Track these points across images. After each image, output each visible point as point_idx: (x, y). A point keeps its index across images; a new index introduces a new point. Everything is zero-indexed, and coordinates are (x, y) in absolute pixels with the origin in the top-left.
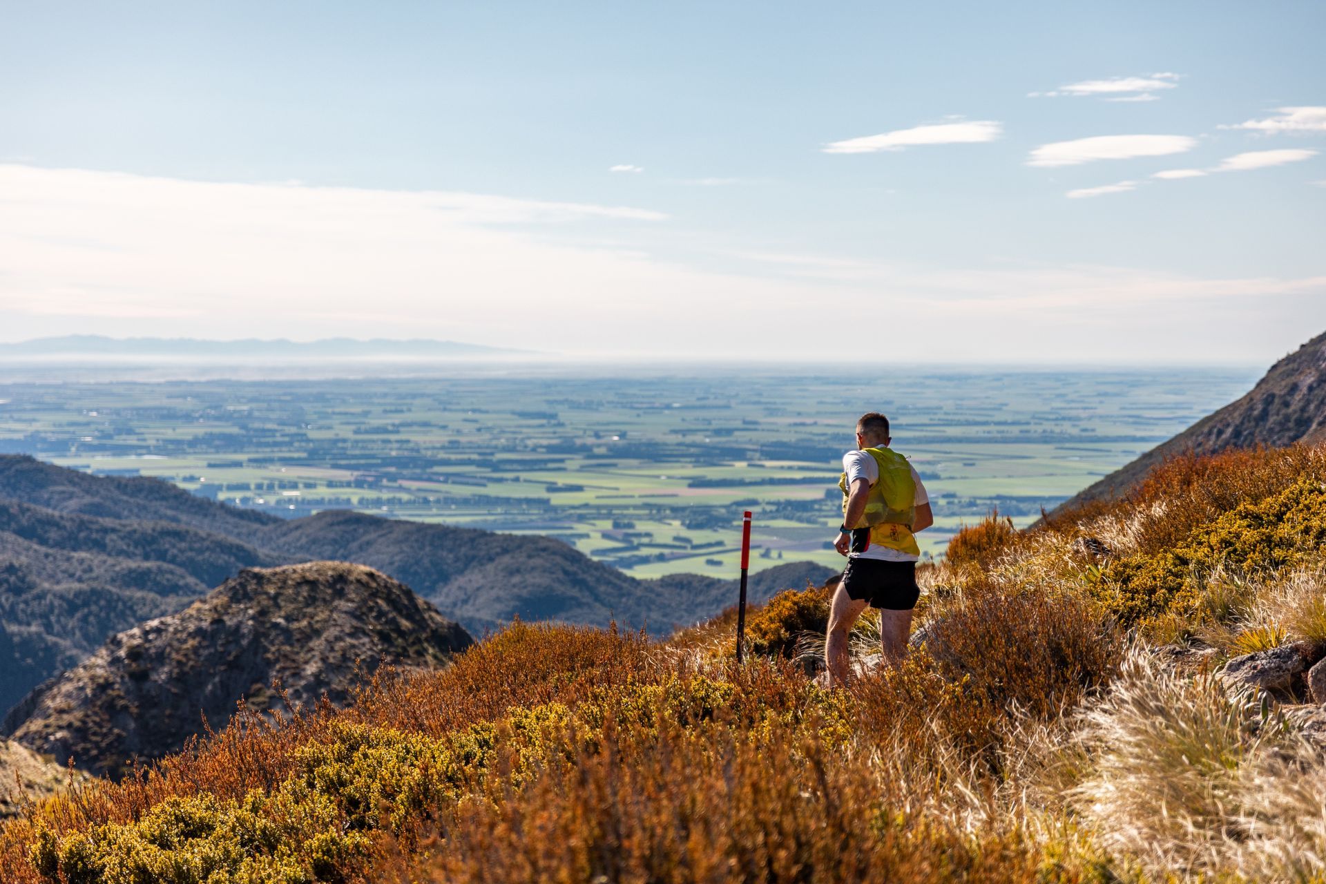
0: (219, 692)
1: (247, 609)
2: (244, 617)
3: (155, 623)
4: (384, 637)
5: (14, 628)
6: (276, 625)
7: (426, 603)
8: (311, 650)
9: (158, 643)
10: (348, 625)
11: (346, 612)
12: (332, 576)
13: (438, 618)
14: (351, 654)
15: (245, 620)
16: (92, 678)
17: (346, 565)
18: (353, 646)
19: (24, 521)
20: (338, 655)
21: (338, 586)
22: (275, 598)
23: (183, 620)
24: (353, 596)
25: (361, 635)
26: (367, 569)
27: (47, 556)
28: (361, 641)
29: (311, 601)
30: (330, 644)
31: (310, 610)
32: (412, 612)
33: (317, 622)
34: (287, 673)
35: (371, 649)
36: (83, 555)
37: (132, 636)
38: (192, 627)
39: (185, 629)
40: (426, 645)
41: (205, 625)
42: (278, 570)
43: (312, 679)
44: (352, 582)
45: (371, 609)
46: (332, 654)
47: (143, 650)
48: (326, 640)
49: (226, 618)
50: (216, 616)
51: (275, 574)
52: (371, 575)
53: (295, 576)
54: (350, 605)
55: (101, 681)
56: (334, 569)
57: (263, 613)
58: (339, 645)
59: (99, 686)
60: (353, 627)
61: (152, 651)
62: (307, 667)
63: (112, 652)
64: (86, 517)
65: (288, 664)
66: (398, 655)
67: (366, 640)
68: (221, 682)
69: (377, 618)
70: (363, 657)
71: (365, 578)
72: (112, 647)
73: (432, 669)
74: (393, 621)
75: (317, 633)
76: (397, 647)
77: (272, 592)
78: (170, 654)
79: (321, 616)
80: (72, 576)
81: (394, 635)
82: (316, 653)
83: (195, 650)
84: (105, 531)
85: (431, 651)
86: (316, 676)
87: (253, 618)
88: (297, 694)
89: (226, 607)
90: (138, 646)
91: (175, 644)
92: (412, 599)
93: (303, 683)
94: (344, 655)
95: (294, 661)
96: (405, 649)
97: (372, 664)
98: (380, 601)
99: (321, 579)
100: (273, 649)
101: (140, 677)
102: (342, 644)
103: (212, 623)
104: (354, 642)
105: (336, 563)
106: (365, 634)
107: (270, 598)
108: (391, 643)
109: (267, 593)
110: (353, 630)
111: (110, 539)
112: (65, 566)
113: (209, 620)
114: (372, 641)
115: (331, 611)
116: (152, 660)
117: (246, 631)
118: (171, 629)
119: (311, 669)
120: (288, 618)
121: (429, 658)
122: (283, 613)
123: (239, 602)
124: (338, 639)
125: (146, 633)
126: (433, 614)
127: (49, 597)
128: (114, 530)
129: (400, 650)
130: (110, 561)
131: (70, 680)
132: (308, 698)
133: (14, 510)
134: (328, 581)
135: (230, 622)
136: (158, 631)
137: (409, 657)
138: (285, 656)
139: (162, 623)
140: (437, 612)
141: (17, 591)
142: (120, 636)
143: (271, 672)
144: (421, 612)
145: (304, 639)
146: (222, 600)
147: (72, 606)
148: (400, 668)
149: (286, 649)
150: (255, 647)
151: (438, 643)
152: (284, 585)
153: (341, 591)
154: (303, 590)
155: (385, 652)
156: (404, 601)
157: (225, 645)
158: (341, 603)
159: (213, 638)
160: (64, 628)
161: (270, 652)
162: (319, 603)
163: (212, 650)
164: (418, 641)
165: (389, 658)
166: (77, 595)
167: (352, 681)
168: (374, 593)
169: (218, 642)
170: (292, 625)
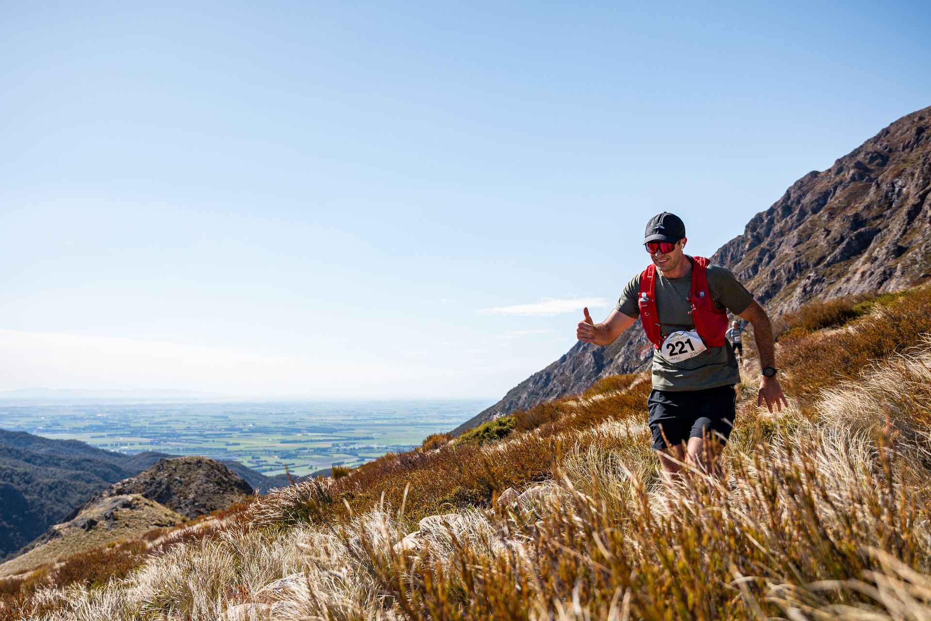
1: (164, 474)
2: (163, 476)
3: (127, 480)
4: (219, 484)
5: (27, 497)
6: (176, 480)
8: (190, 489)
9: (129, 488)
10: (204, 480)
11: (203, 475)
12: (196, 460)
13: (237, 477)
14: (206, 490)
15: (163, 478)
19: (27, 456)
20: (201, 491)
21: (199, 464)
22: (175, 469)
23: (138, 479)
24: (205, 468)
25: (209, 483)
26: (209, 459)
27: (37, 469)
28: (210, 485)
29: (190, 469)
30: (198, 486)
31: (189, 474)
32: (226, 474)
33: (192, 478)
34: (182, 498)
35: (214, 489)
36: (52, 469)
37: (118, 485)
38: (142, 481)
39: (139, 482)
40: (234, 487)
41: (147, 480)
43: (192, 500)
44: (204, 463)
45: (212, 474)
46: (199, 491)
48: (196, 485)
49: (156, 477)
50: (152, 477)
51: (174, 460)
53: (182, 461)
56: (197, 458)
57: (170, 475)
58: (201, 487)
60: (206, 480)
64: (52, 454)
65: (182, 495)
66: (224, 491)
67: (212, 485)
69: (215, 477)
70: (211, 492)
71: (209, 462)
74: (221, 478)
75: (193, 482)
76: (224, 487)
77: (174, 467)
79: (193, 476)
80: (48, 477)
81: (221, 483)
82: (193, 490)
84: (60, 459)
85: (236, 489)
86: (194, 499)
87: (167, 477)
88: (186, 505)
89: (156, 473)
90: (120, 489)
91: (136, 488)
92: (226, 470)
93: (188, 501)
94: (203, 491)
95: (184, 493)
96: (227, 489)
97: (214, 493)
98: (215, 471)
99: (192, 461)
102: (203, 486)
103: (150, 480)
104: (207, 486)
106: (211, 482)
107: (173, 469)
108: (221, 486)
109: (171, 467)
111: (61, 462)
112: (45, 473)
113: (149, 478)
114: (214, 485)
115: (197, 474)
117: (164, 482)
118: (134, 482)
119: (191, 496)
120: (180, 477)
121: (236, 492)
122: (179, 475)
123: (160, 471)
124: (201, 484)
125: (124, 484)
126: (235, 476)
127: (41, 485)
128: (63, 459)
129: (224, 489)
130: (64, 471)
133: (22, 452)
134: (195, 462)
135: (158, 479)
136: (128, 483)
137: (228, 491)
138: (181, 492)
142: (113, 485)
143: (176, 498)
144: (230, 475)
145: (187, 485)
146: (154, 470)
147: (51, 489)
148: (225, 495)
149: (181, 489)
150: (168, 488)
151: (238, 487)
152: (178, 464)
153: (200, 466)
154: (186, 466)
155: (219, 489)
156: (224, 470)
157: (156, 488)
158: (201, 471)
159: (151, 485)
160: (47, 496)
161: (175, 489)
162: (192, 471)
163: (151, 490)
164: (231, 485)
165: (221, 492)
166: (52, 484)
167: (207, 501)
168: (213, 467)
169: (153, 486)
170: (183, 479)
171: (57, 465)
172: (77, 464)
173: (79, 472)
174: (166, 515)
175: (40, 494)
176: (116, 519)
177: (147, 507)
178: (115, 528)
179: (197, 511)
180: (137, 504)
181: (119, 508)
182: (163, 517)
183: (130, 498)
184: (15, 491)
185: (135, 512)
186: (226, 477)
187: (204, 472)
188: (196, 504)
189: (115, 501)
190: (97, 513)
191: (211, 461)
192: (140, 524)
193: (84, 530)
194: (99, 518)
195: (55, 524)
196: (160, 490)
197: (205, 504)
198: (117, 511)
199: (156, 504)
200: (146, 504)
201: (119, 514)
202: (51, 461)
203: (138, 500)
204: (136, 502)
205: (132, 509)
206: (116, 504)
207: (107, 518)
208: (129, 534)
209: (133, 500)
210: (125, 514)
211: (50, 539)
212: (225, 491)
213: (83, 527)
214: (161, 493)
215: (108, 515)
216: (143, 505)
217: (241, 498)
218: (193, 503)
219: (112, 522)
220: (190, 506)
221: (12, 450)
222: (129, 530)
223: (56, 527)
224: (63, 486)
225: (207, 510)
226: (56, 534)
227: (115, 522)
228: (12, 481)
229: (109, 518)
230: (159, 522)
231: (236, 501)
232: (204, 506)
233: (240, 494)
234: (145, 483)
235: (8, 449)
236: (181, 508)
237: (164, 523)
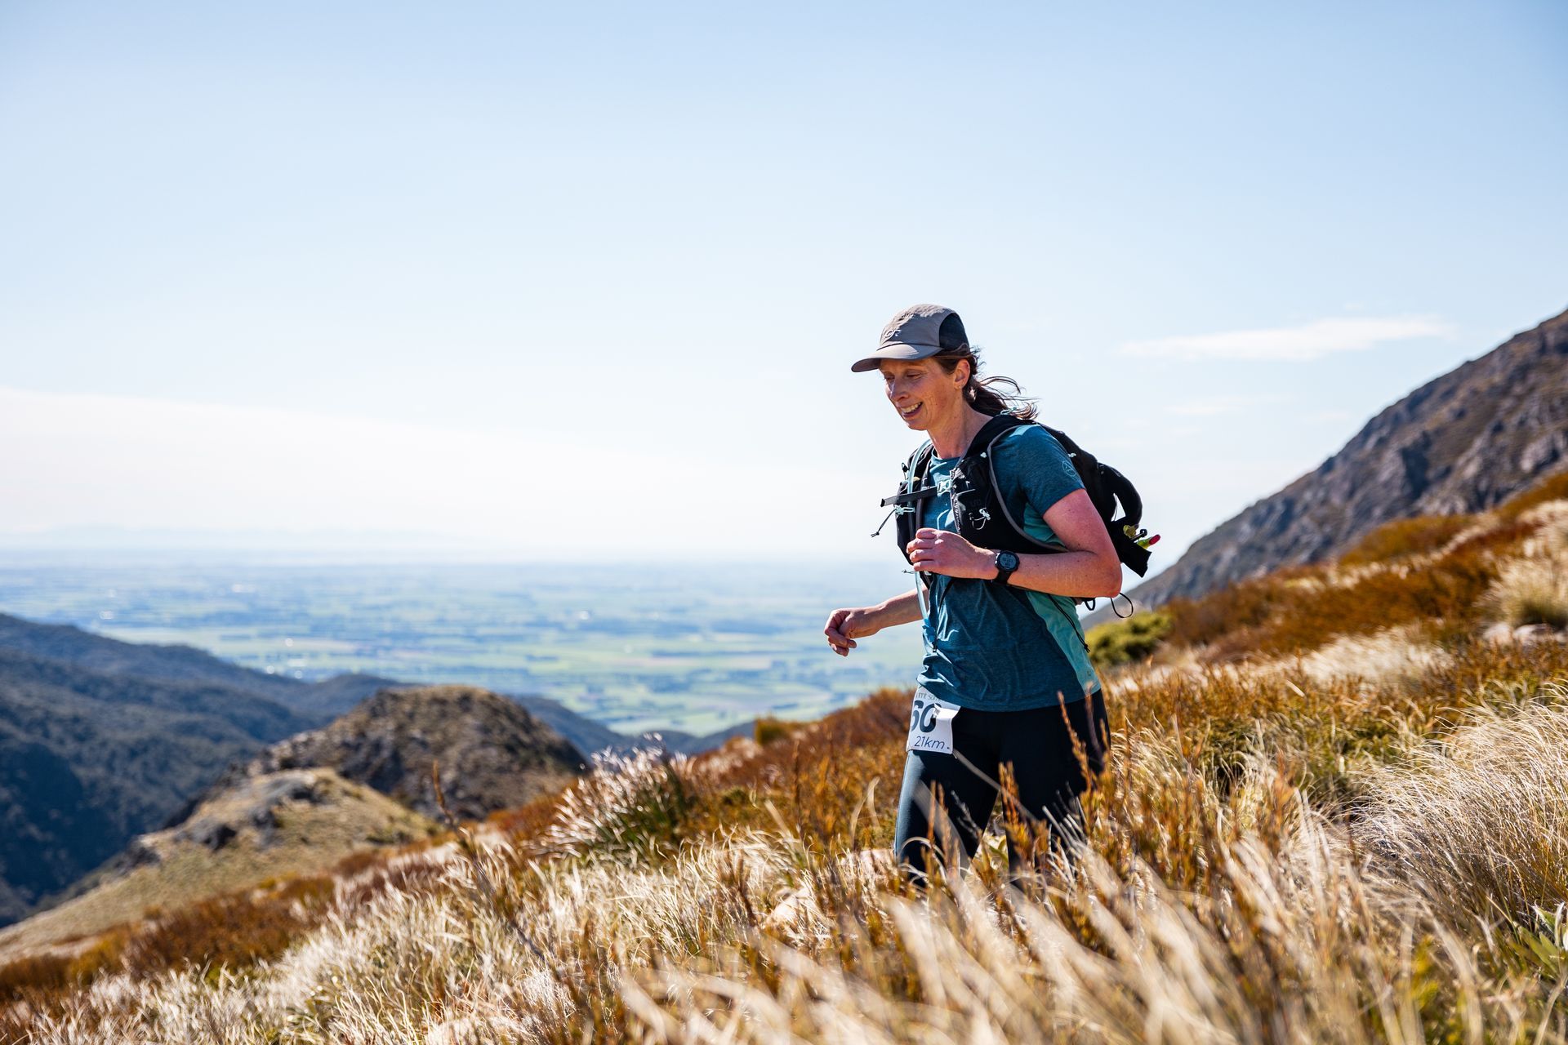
1: (385, 724)
2: (384, 730)
3: (303, 737)
4: (510, 749)
5: (81, 772)
6: (413, 739)
7: (540, 721)
8: (446, 759)
9: (307, 754)
10: (477, 739)
11: (474, 728)
12: (459, 696)
13: (551, 734)
14: (482, 763)
15: (385, 735)
18: (483, 757)
20: (471, 764)
21: (465, 704)
22: (411, 716)
23: (329, 735)
24: (478, 713)
25: (488, 747)
26: (487, 691)
27: (102, 709)
28: (490, 753)
29: (444, 715)
30: (464, 754)
31: (443, 725)
32: (528, 726)
33: (449, 735)
34: (427, 780)
35: (499, 760)
36: (136, 709)
37: (283, 749)
38: (337, 739)
39: (331, 742)
40: (544, 756)
41: (350, 738)
43: (450, 784)
44: (476, 701)
45: (495, 726)
46: (465, 763)
47: (293, 761)
48: (459, 751)
49: (367, 732)
50: (358, 731)
51: (409, 694)
53: (426, 696)
56: (460, 690)
57: (400, 728)
58: (471, 756)
60: (481, 740)
62: (445, 774)
63: (265, 763)
64: (134, 676)
65: (427, 772)
66: (523, 764)
67: (494, 751)
69: (501, 732)
70: (493, 767)
71: (487, 699)
72: (264, 758)
73: (552, 777)
74: (515, 737)
75: (451, 744)
76: (521, 757)
77: (408, 709)
79: (453, 730)
80: (126, 727)
81: (516, 747)
82: (451, 762)
84: (153, 688)
85: (549, 761)
86: (454, 782)
87: (392, 733)
88: (438, 797)
89: (368, 722)
91: (323, 755)
92: (527, 718)
94: (476, 765)
95: (432, 769)
96: (528, 760)
97: (501, 770)
98: (501, 719)
99: (449, 696)
100: (414, 758)
102: (474, 755)
103: (355, 737)
104: (484, 753)
106: (492, 746)
107: (406, 714)
108: (516, 755)
109: (403, 711)
110: (482, 743)
111: (155, 694)
112: (119, 718)
113: (353, 734)
114: (500, 752)
115: (461, 726)
117: (387, 744)
119: (449, 776)
120: (425, 731)
121: (549, 768)
122: (418, 728)
123: (377, 718)
124: (470, 750)
125: (296, 746)
126: (546, 732)
127: (111, 745)
128: (159, 688)
129: (525, 761)
130: (162, 714)
133: (68, 670)
134: (455, 699)
135: (373, 735)
136: (306, 744)
137: (532, 766)
138: (425, 765)
140: (549, 729)
142: (271, 748)
143: (413, 779)
144: (536, 728)
145: (439, 750)
146: (362, 717)
147: (133, 754)
148: (526, 776)
149: (424, 758)
150: (396, 757)
151: (554, 756)
152: (417, 703)
153: (468, 709)
154: (436, 708)
155: (511, 762)
156: (521, 718)
157: (369, 756)
158: (469, 720)
159: (356, 748)
160: (126, 771)
161: (411, 758)
162: (450, 719)
163: (357, 760)
164: (537, 753)
165: (516, 767)
166: (137, 743)
167: (485, 786)
168: (496, 712)
169: (362, 752)
170: (429, 739)
171: (146, 701)
174: (391, 819)
175: (110, 767)
176: (279, 826)
177: (348, 799)
178: (277, 845)
179: (461, 810)
180: (326, 792)
181: (286, 800)
182: (385, 824)
183: (309, 778)
184: (53, 757)
185: (323, 811)
186: (527, 733)
187: (478, 723)
188: (461, 794)
189: (278, 785)
190: (236, 811)
191: (492, 697)
192: (332, 837)
193: (206, 850)
194: (242, 823)
195: (144, 832)
196: (376, 762)
197: (481, 795)
198: (281, 806)
199: (368, 793)
200: (346, 793)
201: (284, 814)
202: (130, 691)
203: (327, 782)
204: (321, 788)
205: (315, 802)
206: (278, 791)
207: (258, 823)
208: (308, 861)
209: (316, 784)
210: (299, 813)
211: (134, 866)
212: (525, 765)
213: (207, 842)
214: (381, 768)
215: (261, 816)
216: (339, 794)
218: (452, 792)
219: (270, 831)
220: (445, 800)
221: (45, 664)
223: (147, 841)
224: (161, 749)
225: (483, 808)
226: (146, 857)
227: (278, 832)
228: (46, 735)
229: (264, 823)
230: (377, 836)
232: (478, 799)
233: (559, 775)
234: (345, 745)
235: (35, 664)
236: (425, 803)
237: (385, 836)
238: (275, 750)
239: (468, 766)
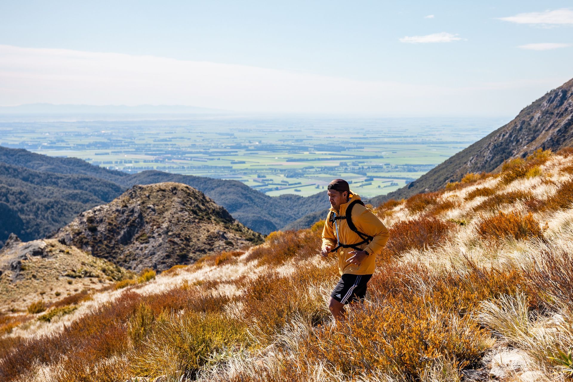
0: (127, 235)
1: (137, 201)
2: (135, 204)
3: (98, 207)
4: (195, 212)
5: (22, 217)
6: (149, 208)
7: (209, 199)
8: (164, 218)
9: (100, 215)
10: (179, 208)
11: (178, 202)
12: (171, 188)
13: (215, 205)
14: (181, 219)
15: (136, 206)
16: (73, 230)
17: (177, 184)
18: (182, 216)
19: (25, 174)
20: (176, 219)
21: (174, 192)
22: (148, 197)
23: (110, 206)
24: (180, 196)
25: (184, 211)
26: (185, 185)
27: (35, 188)
28: (185, 214)
29: (164, 196)
31: (163, 201)
32: (204, 201)
33: (167, 206)
34: (155, 227)
35: (189, 217)
36: (50, 188)
37: (89, 213)
38: (114, 209)
39: (111, 210)
40: (211, 215)
41: (119, 208)
42: (149, 185)
43: (166, 229)
44: (179, 191)
45: (188, 201)
46: (173, 219)
47: (93, 218)
48: (171, 214)
49: (128, 205)
50: (124, 204)
51: (148, 187)
52: (187, 187)
53: (156, 188)
54: (179, 199)
55: (77, 231)
56: (172, 185)
57: (143, 203)
58: (176, 216)
59: (76, 233)
60: (181, 208)
61: (98, 219)
62: (163, 224)
63: (81, 219)
64: (50, 173)
65: (155, 223)
67: (187, 213)
68: (127, 231)
69: (191, 204)
70: (186, 220)
71: (185, 189)
72: (80, 217)
73: (214, 225)
74: (197, 206)
75: (167, 210)
76: (199, 216)
77: (147, 194)
78: (105, 220)
79: (168, 204)
80: (45, 196)
81: (197, 211)
82: (167, 219)
83: (116, 218)
84: (58, 178)
85: (213, 218)
86: (167, 228)
87: (139, 205)
89: (128, 201)
90: (91, 217)
91: (107, 216)
92: (204, 198)
93: (162, 231)
94: (178, 219)
95: (157, 222)
96: (203, 217)
97: (189, 222)
98: (191, 198)
99: (167, 189)
100: (149, 217)
101: (93, 230)
102: (177, 215)
103: (122, 207)
104: (182, 214)
105: (173, 183)
106: (186, 211)
107: (146, 197)
108: (198, 215)
109: (145, 195)
110: (181, 210)
111: (59, 181)
112: (42, 192)
113: (121, 206)
114: (189, 214)
115: (172, 202)
116: (98, 222)
117: (137, 210)
118: (105, 210)
119: (165, 225)
120: (154, 205)
121: (213, 221)
122: (152, 203)
123: (133, 198)
124: (175, 213)
125: (95, 212)
126: (213, 203)
127: (37, 204)
128: (61, 178)
129: (200, 217)
130: (62, 190)
131: (63, 231)
132: (165, 237)
133: (20, 170)
134: (170, 190)
135: (130, 207)
136: (100, 210)
137: (204, 220)
138: (154, 220)
139: (101, 207)
140: (214, 202)
141: (23, 202)
142: (83, 213)
143: (148, 227)
144: (208, 202)
145: (161, 213)
146: (126, 198)
147: (47, 208)
148: (201, 225)
149: (154, 217)
150: (141, 216)
151: (215, 215)
152: (152, 191)
153: (176, 193)
154: (160, 193)
155: (195, 218)
156: (201, 198)
157: (128, 216)
158: (175, 198)
159: (123, 213)
160: (44, 216)
161: (147, 218)
162: (167, 199)
163: (123, 218)
165: (197, 220)
166: (49, 203)
167: (182, 230)
168: (189, 194)
169: (125, 215)
170: (156, 207)
172: (75, 183)
173: (76, 191)
174: (83, 264)
176: (22, 269)
177: (62, 255)
178: (20, 279)
179: (170, 241)
180: (51, 251)
181: (29, 256)
182: (79, 266)
183: (43, 243)
184: (10, 210)
185: (47, 261)
186: (203, 205)
188: (170, 233)
189: (26, 248)
190: (4, 261)
192: (49, 275)
194: (5, 268)
196: (132, 218)
197: (180, 234)
198: (26, 259)
199: (74, 250)
200: (61, 251)
201: (27, 262)
202: (48, 179)
203: (53, 246)
204: (49, 248)
205: (44, 257)
206: (27, 251)
207: (13, 268)
208: (35, 287)
209: (47, 246)
210: (35, 262)
212: (201, 220)
214: (134, 221)
215: (14, 264)
216: (57, 252)
217: (218, 227)
218: (166, 233)
219: (18, 272)
220: (163, 236)
221: (9, 168)
222: (35, 282)
224: (59, 206)
225: (182, 240)
227: (22, 272)
228: (7, 200)
229: (16, 268)
230: (72, 272)
231: (212, 231)
232: (178, 236)
233: (217, 223)
235: (5, 167)
236: (153, 237)
237: (78, 274)
238: (85, 213)
239: (174, 221)
